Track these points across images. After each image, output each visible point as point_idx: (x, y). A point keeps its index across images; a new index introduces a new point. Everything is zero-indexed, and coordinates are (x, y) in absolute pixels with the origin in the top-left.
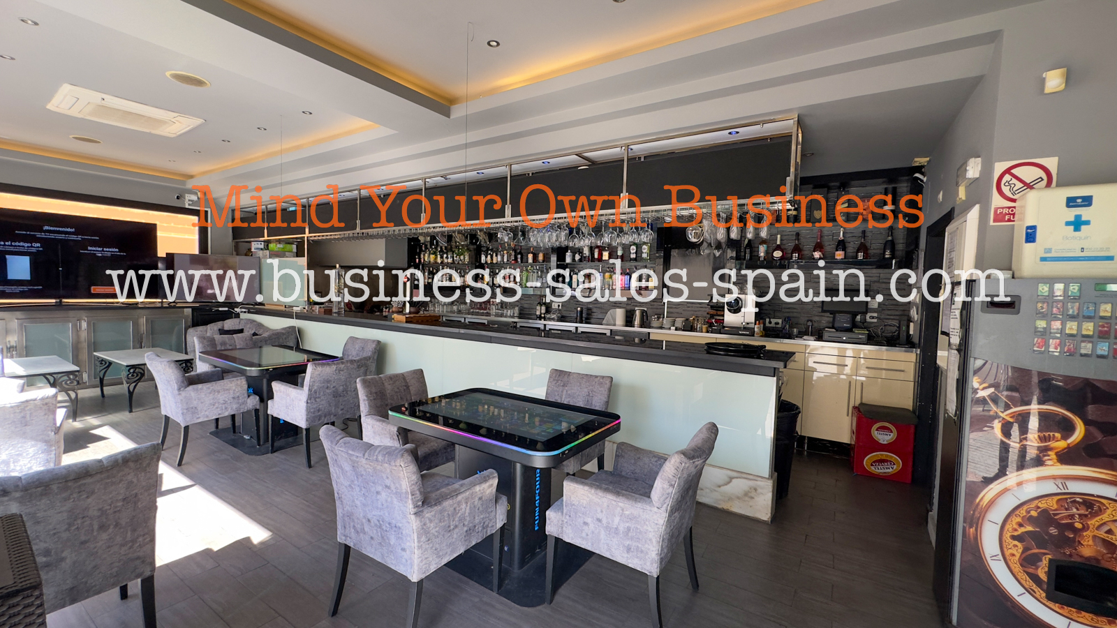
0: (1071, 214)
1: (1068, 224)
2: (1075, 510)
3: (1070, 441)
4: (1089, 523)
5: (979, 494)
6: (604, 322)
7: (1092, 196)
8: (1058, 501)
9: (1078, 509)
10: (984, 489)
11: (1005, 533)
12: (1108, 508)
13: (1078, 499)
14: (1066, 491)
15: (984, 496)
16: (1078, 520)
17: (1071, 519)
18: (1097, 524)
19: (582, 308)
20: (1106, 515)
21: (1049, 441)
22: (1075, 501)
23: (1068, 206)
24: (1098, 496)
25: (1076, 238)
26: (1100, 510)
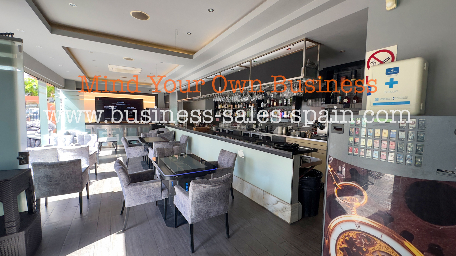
0: (388, 78)
1: (386, 84)
2: (363, 241)
3: (361, 203)
4: (369, 249)
5: (329, 223)
6: (274, 132)
7: (399, 67)
8: (357, 234)
9: (364, 241)
10: (331, 221)
11: (337, 245)
12: (377, 243)
13: (364, 235)
14: (359, 230)
15: (331, 225)
16: (364, 247)
17: (361, 245)
18: (372, 251)
19: (267, 126)
20: (376, 247)
21: (354, 202)
22: (363, 236)
23: (387, 74)
24: (373, 236)
25: (390, 92)
26: (374, 243)
